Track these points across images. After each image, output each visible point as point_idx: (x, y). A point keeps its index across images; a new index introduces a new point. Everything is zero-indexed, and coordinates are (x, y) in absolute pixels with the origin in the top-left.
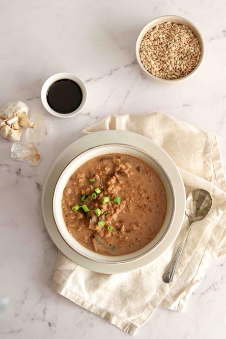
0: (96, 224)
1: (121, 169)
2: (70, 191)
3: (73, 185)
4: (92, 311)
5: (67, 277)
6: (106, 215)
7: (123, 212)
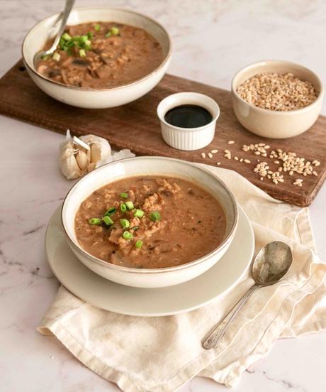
0: (121, 235)
1: (167, 188)
2: (89, 205)
3: (96, 200)
4: (92, 367)
5: (65, 312)
6: (136, 230)
7: (161, 232)
